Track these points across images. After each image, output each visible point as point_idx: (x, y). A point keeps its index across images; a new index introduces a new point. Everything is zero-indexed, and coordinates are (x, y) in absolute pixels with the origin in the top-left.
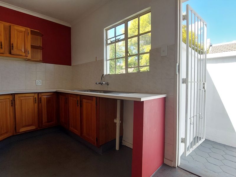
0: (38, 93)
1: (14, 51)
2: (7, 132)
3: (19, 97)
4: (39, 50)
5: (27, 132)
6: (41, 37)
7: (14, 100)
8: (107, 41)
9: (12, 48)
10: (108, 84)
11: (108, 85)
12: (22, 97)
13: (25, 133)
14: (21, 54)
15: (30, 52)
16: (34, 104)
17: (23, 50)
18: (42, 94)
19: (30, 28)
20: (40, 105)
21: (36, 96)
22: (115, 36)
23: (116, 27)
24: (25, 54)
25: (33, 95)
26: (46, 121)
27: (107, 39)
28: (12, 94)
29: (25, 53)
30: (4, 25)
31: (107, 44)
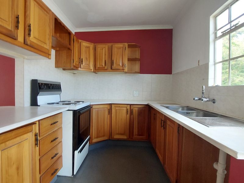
0: (131, 105)
1: (114, 66)
2: (104, 136)
3: (115, 107)
4: (137, 62)
5: (120, 139)
6: (140, 49)
7: (111, 110)
8: (216, 33)
9: (112, 64)
10: (214, 101)
11: (214, 103)
12: (117, 107)
13: (118, 140)
14: (119, 68)
15: (126, 65)
16: (127, 115)
17: (121, 65)
18: (134, 106)
19: (127, 43)
20: (132, 116)
21: (129, 107)
22: (230, 22)
23: (231, 6)
24: (122, 68)
25: (126, 106)
26: (137, 133)
27: (216, 30)
28: (110, 104)
29: (122, 66)
30: (108, 46)
31: (216, 38)
